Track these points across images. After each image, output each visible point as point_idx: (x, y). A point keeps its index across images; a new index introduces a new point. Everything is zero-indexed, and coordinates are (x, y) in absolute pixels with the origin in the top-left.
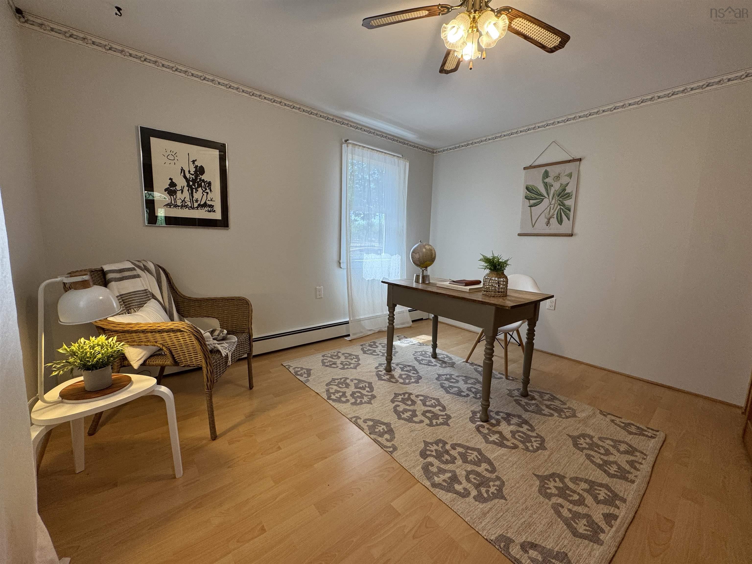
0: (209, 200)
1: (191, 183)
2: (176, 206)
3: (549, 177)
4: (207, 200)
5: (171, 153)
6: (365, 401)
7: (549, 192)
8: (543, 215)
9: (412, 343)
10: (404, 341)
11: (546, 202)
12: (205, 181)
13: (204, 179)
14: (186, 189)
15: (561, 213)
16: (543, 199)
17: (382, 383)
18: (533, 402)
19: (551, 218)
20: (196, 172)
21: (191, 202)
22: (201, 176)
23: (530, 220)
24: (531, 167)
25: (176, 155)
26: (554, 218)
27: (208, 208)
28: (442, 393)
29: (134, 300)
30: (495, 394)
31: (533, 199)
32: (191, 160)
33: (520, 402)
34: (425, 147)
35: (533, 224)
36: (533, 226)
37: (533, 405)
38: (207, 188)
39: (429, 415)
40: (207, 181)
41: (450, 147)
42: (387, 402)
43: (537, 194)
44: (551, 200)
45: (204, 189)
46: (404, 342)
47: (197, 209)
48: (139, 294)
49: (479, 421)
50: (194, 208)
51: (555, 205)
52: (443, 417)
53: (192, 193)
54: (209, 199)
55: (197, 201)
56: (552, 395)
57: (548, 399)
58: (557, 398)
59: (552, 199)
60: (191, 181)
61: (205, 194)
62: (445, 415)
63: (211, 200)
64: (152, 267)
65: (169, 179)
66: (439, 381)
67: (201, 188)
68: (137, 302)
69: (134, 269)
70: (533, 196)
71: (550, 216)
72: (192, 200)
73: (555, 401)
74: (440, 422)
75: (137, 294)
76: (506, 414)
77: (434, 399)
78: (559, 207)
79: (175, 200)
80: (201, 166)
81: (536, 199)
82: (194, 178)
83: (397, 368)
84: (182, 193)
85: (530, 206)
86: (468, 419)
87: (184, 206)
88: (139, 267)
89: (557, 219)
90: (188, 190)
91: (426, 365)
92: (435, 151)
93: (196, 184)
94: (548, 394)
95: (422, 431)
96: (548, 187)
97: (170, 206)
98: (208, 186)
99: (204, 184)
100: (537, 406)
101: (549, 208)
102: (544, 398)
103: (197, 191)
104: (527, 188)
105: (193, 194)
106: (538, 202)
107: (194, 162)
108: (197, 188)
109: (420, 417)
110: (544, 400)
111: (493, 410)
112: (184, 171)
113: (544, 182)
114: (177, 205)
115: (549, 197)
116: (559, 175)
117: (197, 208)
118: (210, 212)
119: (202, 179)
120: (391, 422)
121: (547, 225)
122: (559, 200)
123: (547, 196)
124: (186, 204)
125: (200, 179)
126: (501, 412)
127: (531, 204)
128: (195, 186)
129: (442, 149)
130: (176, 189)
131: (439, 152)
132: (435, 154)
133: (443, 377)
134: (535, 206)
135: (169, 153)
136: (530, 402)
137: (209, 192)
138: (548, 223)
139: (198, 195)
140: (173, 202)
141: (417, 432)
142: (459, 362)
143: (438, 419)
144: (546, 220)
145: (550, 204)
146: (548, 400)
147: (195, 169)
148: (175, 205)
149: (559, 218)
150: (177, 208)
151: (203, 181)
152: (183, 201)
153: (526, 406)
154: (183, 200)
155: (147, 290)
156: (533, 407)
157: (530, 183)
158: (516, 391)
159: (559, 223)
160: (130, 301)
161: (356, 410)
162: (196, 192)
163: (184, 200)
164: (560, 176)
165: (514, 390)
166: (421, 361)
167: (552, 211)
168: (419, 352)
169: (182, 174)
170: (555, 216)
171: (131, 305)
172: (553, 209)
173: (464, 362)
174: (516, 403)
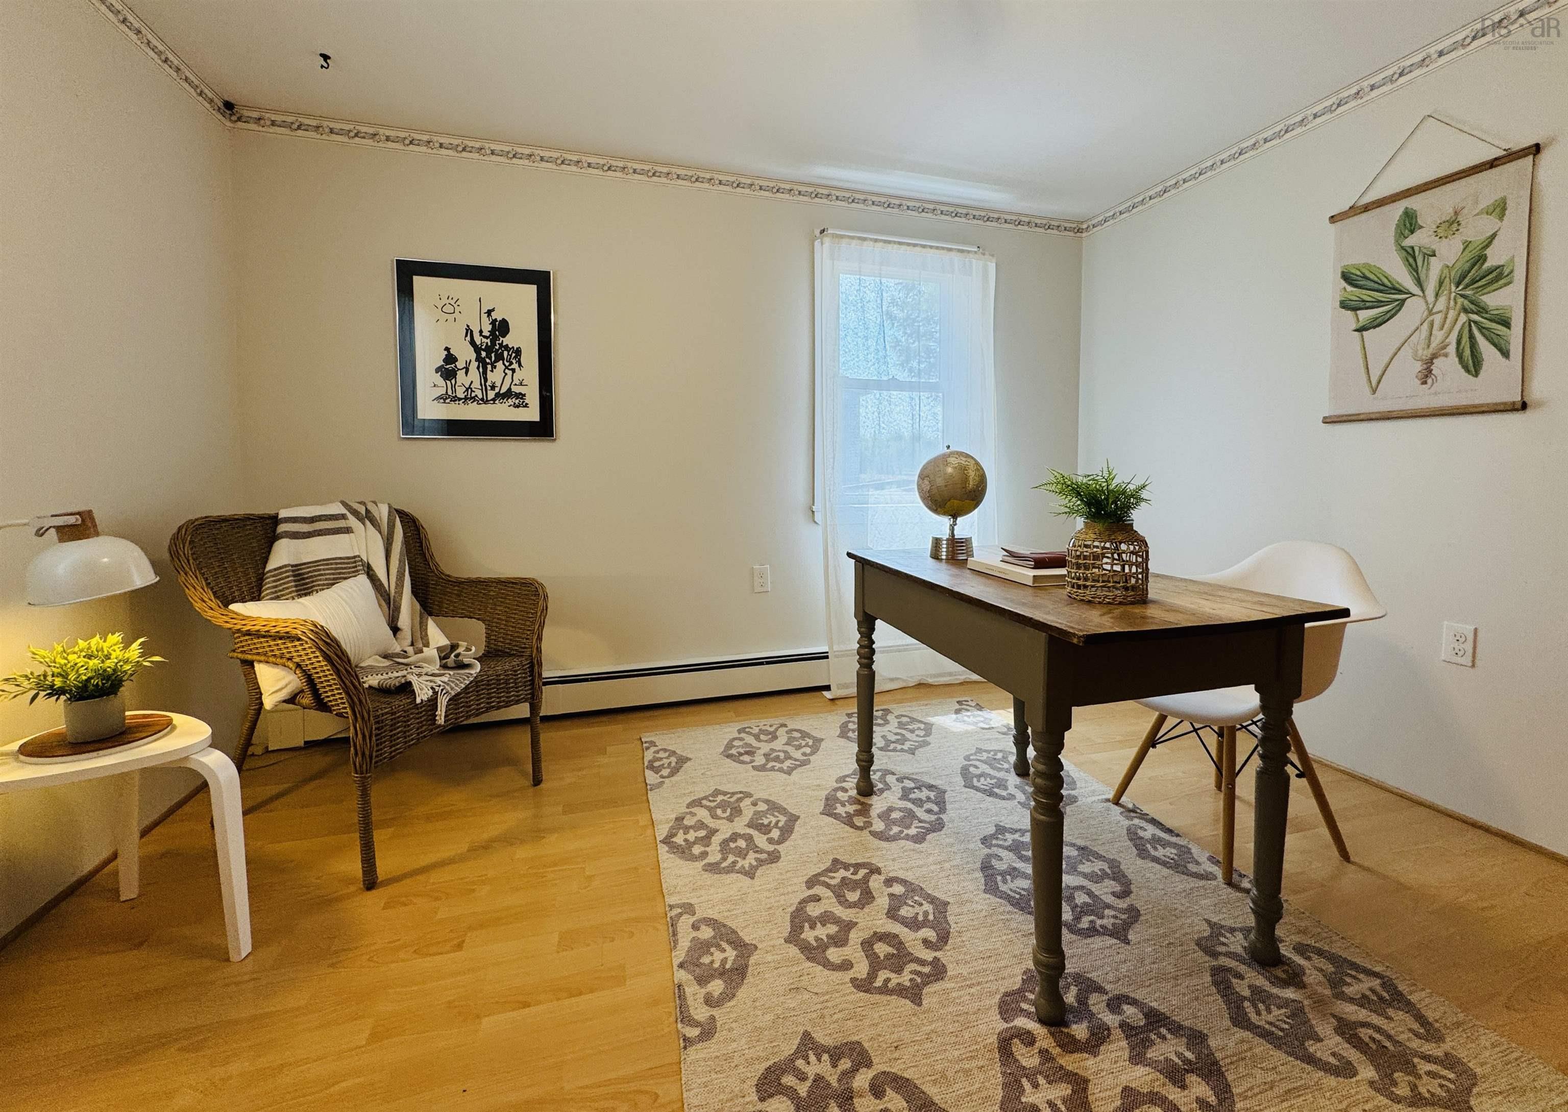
0: (516, 385)
1: (484, 354)
2: (455, 399)
3: (1421, 227)
4: (514, 383)
5: (450, 301)
6: (743, 867)
7: (1423, 276)
8: (1407, 351)
9: (987, 724)
10: (969, 716)
11: (1414, 309)
12: (510, 346)
13: (507, 345)
14: (475, 364)
15: (1472, 337)
16: (1404, 301)
17: (822, 824)
18: (1290, 993)
19: (1434, 356)
20: (492, 332)
21: (482, 390)
22: (501, 339)
23: (1363, 370)
24: (1355, 210)
25: (457, 303)
26: (1446, 355)
27: (514, 399)
28: (971, 886)
29: (322, 575)
30: (1151, 930)
31: (1368, 304)
32: (484, 310)
33: (1234, 981)
34: (1051, 219)
35: (1374, 383)
36: (1374, 391)
37: (1279, 1007)
38: (514, 361)
39: (882, 949)
40: (513, 347)
41: (1121, 209)
42: (795, 880)
43: (1382, 288)
44: (1431, 297)
45: (507, 364)
46: (966, 718)
47: (494, 403)
48: (336, 564)
49: (1028, 1015)
50: (487, 401)
51: (1447, 314)
52: (919, 968)
53: (485, 372)
54: (516, 381)
55: (493, 387)
56: (1388, 984)
57: (1364, 996)
58: (1409, 1003)
59: (1437, 295)
60: (484, 350)
61: (509, 373)
62: (931, 963)
63: (521, 384)
64: (382, 512)
65: (445, 350)
66: (989, 847)
67: (501, 362)
68: (326, 579)
69: (343, 517)
70: (1365, 295)
71: (1431, 350)
72: (484, 388)
73: (1391, 1012)
74: (899, 984)
75: (332, 564)
76: (1146, 1016)
77: (932, 900)
78: (1463, 318)
79: (454, 388)
80: (503, 319)
81: (1379, 304)
82: (489, 344)
83: (894, 789)
84: (466, 373)
85: (1360, 330)
86: (998, 997)
87: (469, 398)
88: (355, 513)
89: (1460, 355)
90: (478, 368)
91: (984, 791)
92: (1084, 226)
93: (493, 355)
94: (1376, 975)
95: (827, 997)
96: (1420, 263)
97: (445, 400)
98: (515, 357)
99: (508, 354)
100: (1297, 1012)
101: (1426, 326)
102: (1348, 990)
103: (494, 367)
104: (1346, 277)
105: (486, 375)
106: (1388, 312)
107: (489, 313)
108: (496, 361)
109: (853, 951)
110: (1341, 996)
111: (1108, 987)
112: (472, 331)
113: (1403, 248)
114: (456, 396)
115: (1423, 291)
116: (1456, 213)
117: (494, 400)
118: (518, 407)
119: (504, 344)
120: (760, 946)
121: (1425, 383)
122: (1462, 296)
123: (1415, 289)
124: (473, 395)
125: (501, 345)
126: (1134, 1002)
127: (1361, 324)
128: (490, 359)
129: (1100, 219)
130: (456, 366)
131: (1094, 226)
132: (1084, 235)
133: (1008, 835)
134: (1374, 327)
135: (445, 300)
136: (1275, 991)
137: (517, 369)
138: (1427, 375)
139: (496, 375)
140: (450, 393)
141: (806, 996)
142: (1090, 800)
143: (899, 970)
144: (1418, 366)
145: (1431, 313)
146: (1363, 1001)
147: (491, 326)
148: (454, 397)
149: (1467, 352)
150: (457, 402)
151: (507, 346)
152: (467, 390)
153: (1246, 1004)
154: (467, 386)
155: (359, 556)
156: (1276, 1012)
157: (1356, 259)
158: (1240, 936)
159: (1468, 371)
160: (316, 576)
161: (701, 887)
162: (492, 371)
163: (470, 387)
164: (1460, 218)
165: (1232, 930)
166: (975, 780)
167: (1438, 336)
168: (988, 752)
169: (468, 338)
170: (1452, 349)
171: (314, 584)
172: (1442, 328)
173: (1108, 800)
174: (1215, 983)
